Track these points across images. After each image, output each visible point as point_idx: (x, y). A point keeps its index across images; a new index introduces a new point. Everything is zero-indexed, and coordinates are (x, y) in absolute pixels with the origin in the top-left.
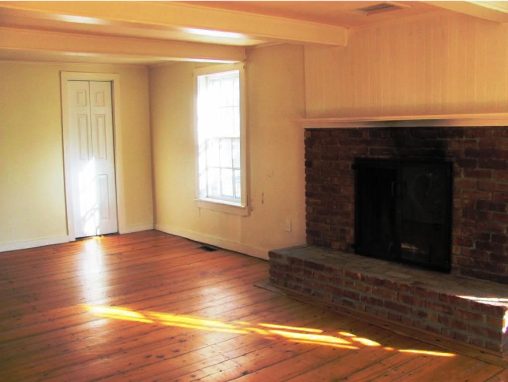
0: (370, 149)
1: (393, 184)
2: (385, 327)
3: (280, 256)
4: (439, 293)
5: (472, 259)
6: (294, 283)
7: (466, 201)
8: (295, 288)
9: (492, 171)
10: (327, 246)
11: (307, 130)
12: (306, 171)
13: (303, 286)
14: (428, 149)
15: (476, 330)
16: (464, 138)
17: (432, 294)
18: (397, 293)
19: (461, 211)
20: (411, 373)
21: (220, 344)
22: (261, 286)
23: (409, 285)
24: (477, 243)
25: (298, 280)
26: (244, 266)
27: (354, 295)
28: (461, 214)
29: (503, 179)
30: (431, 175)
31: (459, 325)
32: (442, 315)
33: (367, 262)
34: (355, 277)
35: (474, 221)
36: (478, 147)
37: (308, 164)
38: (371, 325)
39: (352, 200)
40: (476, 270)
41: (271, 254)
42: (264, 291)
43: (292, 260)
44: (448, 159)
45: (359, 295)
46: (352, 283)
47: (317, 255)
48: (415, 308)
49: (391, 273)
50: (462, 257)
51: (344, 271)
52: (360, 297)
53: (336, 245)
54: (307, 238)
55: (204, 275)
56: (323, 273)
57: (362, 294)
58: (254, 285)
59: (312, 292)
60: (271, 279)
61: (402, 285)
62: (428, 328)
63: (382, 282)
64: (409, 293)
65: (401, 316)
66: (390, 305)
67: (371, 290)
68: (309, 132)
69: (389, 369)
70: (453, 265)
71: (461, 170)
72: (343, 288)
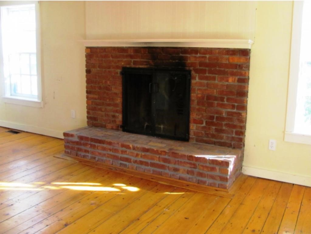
0: (134, 61)
1: (150, 84)
2: (151, 180)
3: (72, 136)
4: (188, 156)
5: (203, 132)
6: (83, 154)
7: (200, 95)
8: (84, 156)
9: (217, 76)
10: (103, 127)
11: (87, 48)
12: (87, 76)
13: (90, 155)
14: (174, 61)
15: (212, 177)
16: (199, 55)
17: (183, 156)
18: (158, 156)
19: (196, 102)
20: (179, 210)
21: (41, 204)
22: (59, 157)
23: (167, 151)
24: (206, 122)
25: (86, 151)
26: (43, 143)
27: (127, 160)
28: (196, 104)
29: (224, 81)
30: (176, 78)
31: (201, 175)
32: (190, 169)
33: (133, 137)
34: (128, 147)
35: (204, 108)
36: (207, 61)
37: (88, 71)
38: (142, 179)
39: (120, 95)
40: (205, 139)
41: (65, 134)
42: (62, 160)
43: (81, 138)
44: (187, 68)
45: (131, 159)
46: (126, 151)
47: (98, 134)
48: (171, 166)
49: (151, 143)
50: (196, 131)
51: (120, 144)
52: (132, 160)
53: (109, 126)
54: (88, 122)
55: (15, 151)
56: (105, 146)
57: (133, 158)
58: (54, 157)
59: (97, 159)
60: (65, 152)
61: (162, 151)
62: (180, 178)
63: (147, 150)
64: (166, 157)
65: (161, 172)
66: (153, 165)
67: (140, 156)
68: (89, 50)
69: (165, 209)
70: (191, 136)
71: (196, 76)
72: (120, 155)
